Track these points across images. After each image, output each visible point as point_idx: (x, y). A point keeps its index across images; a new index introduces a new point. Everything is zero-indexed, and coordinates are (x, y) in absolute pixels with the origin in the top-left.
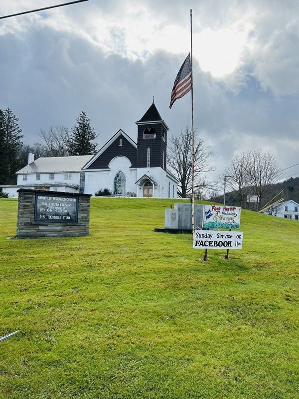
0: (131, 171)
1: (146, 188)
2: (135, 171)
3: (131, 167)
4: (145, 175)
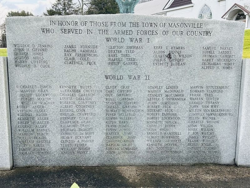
4: (235, 4)
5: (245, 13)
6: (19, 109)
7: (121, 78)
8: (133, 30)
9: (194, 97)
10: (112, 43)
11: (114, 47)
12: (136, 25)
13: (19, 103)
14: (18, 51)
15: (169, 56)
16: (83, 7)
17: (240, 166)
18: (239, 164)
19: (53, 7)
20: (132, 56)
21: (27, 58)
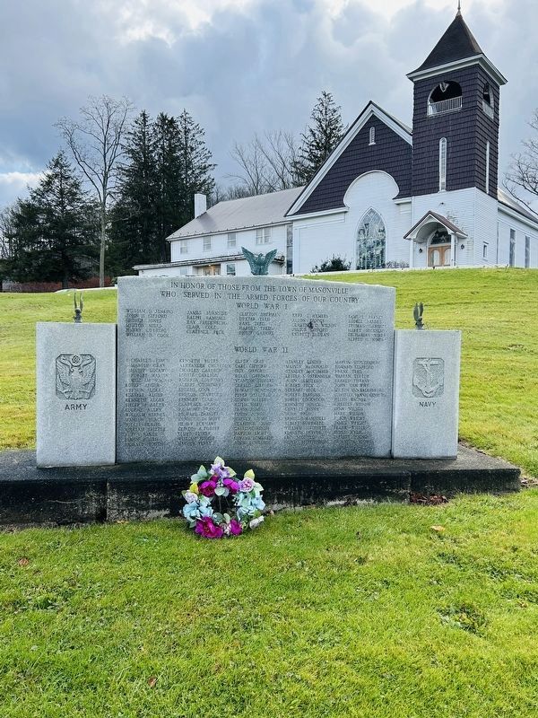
0: (398, 207)
1: (436, 248)
2: (407, 207)
3: (399, 196)
4: (430, 212)
5: (450, 232)
6: (128, 388)
7: (253, 350)
8: (269, 295)
9: (340, 374)
10: (243, 309)
11: (246, 314)
12: (272, 289)
13: (128, 380)
14: (131, 317)
15: (311, 326)
16: (105, 200)
17: (397, 458)
18: (395, 455)
19: (34, 198)
20: (267, 324)
21: (141, 325)
